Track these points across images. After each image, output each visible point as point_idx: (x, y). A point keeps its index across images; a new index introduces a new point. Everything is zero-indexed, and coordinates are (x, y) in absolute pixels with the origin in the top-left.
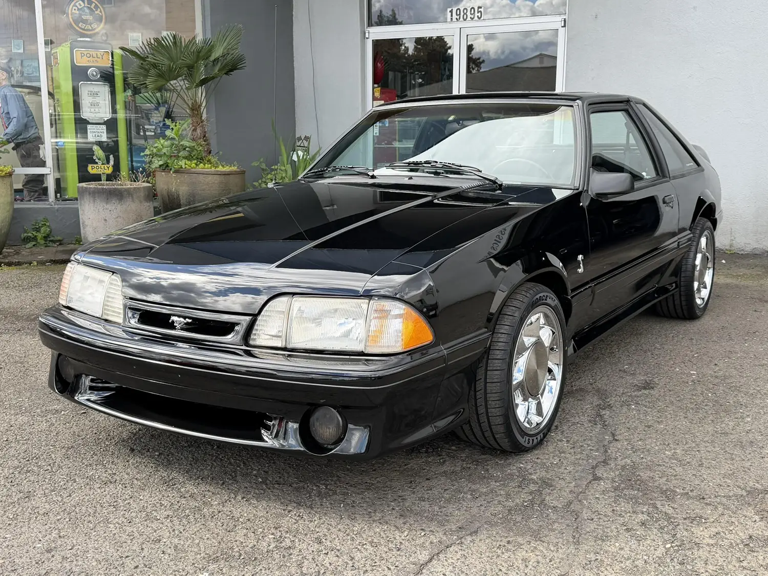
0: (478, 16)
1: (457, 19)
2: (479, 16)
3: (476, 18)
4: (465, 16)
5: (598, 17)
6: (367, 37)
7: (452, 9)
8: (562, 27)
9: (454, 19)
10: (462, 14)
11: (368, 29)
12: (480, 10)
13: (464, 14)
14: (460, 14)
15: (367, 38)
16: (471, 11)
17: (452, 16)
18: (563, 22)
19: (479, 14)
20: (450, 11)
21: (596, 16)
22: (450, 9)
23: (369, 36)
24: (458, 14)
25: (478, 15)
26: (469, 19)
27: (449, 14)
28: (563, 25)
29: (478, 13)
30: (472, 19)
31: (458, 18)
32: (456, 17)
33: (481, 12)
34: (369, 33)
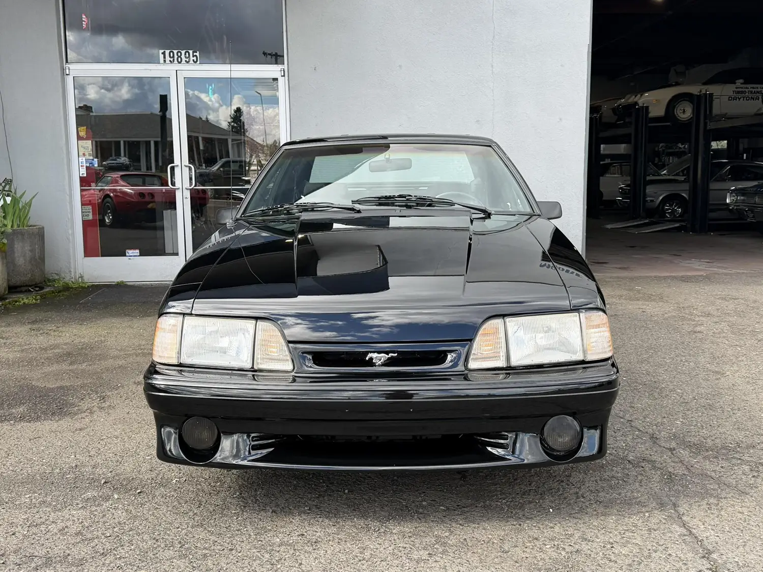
0: (193, 60)
1: (170, 61)
2: (195, 60)
3: (191, 62)
4: (179, 59)
5: (317, 69)
6: (67, 73)
7: (165, 51)
8: (282, 76)
9: (168, 61)
10: (176, 57)
11: (66, 66)
12: (195, 54)
13: (178, 57)
14: (173, 57)
15: (68, 75)
16: (185, 54)
17: (165, 57)
18: (282, 72)
19: (195, 58)
20: (162, 53)
21: (315, 68)
22: (163, 51)
23: (69, 72)
24: (172, 56)
25: (193, 58)
26: (183, 61)
27: (161, 56)
28: (283, 75)
29: (193, 56)
30: (187, 62)
31: (172, 60)
32: (170, 59)
33: (196, 56)
34: (69, 69)
